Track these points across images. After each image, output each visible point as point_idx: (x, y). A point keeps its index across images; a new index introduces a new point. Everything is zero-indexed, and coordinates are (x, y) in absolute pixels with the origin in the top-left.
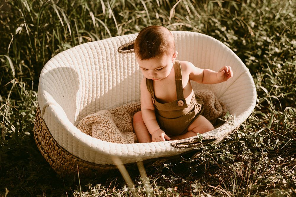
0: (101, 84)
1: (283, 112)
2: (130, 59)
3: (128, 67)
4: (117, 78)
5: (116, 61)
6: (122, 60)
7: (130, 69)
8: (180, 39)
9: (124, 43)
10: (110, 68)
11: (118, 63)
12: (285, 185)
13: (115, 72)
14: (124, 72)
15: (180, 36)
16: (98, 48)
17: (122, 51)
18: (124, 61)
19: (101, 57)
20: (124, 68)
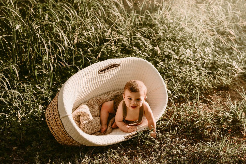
0: (86, 91)
1: (180, 108)
2: (103, 76)
3: (101, 80)
4: (94, 87)
5: (96, 78)
6: (99, 77)
7: (102, 81)
8: (130, 62)
9: (102, 68)
10: (92, 82)
11: (97, 79)
12: (180, 154)
13: (94, 84)
14: (99, 83)
15: (131, 61)
16: (89, 73)
17: (100, 73)
18: (100, 78)
19: (89, 78)
20: (99, 81)
